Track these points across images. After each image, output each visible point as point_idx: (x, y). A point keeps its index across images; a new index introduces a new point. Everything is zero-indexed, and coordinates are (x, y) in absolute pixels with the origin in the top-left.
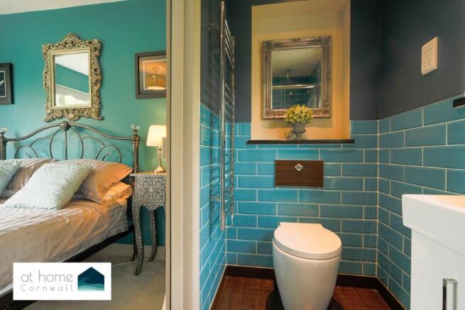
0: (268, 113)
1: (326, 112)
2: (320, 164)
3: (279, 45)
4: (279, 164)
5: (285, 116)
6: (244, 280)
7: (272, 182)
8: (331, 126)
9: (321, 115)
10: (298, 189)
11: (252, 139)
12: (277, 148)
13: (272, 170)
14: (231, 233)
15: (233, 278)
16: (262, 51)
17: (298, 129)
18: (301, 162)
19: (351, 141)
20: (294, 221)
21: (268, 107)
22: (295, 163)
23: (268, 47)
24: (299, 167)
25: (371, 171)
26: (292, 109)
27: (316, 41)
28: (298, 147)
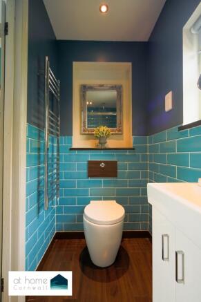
0: (84, 130)
1: (120, 131)
2: (116, 162)
3: (91, 88)
4: (90, 163)
5: (94, 133)
6: (67, 241)
7: (86, 175)
8: (123, 139)
9: (117, 132)
10: (102, 179)
11: (74, 147)
12: (89, 153)
13: (86, 167)
14: (59, 210)
15: (60, 241)
16: (81, 91)
17: (102, 141)
18: (104, 162)
19: (133, 149)
20: (100, 199)
21: (84, 126)
22: (101, 162)
23: (85, 88)
24: (103, 165)
25: (144, 167)
26: (98, 128)
27: (113, 88)
28: (102, 153)
